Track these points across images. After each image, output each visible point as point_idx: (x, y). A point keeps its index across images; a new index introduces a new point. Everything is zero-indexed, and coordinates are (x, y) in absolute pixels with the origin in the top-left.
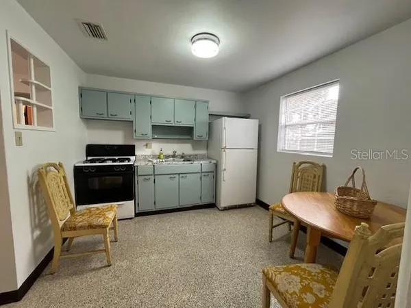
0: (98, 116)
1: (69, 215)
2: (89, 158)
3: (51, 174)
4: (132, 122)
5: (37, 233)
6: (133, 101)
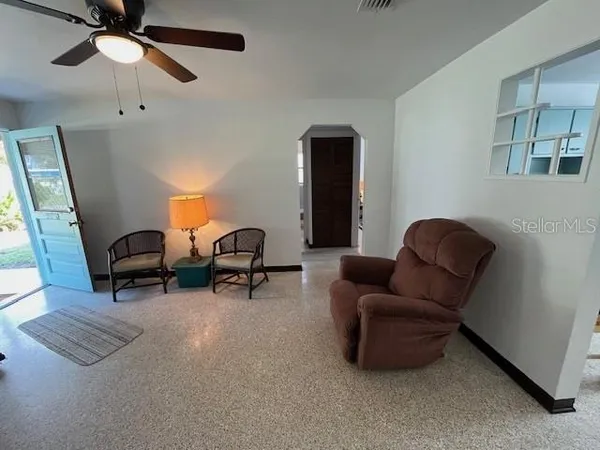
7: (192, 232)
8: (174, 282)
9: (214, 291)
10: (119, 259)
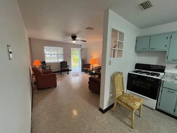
0: (143, 50)
1: (122, 93)
2: (136, 70)
3: (118, 76)
4: (166, 51)
5: (111, 95)
6: (169, 38)
7: (93, 65)
8: (89, 73)
9: (91, 76)
10: (84, 67)
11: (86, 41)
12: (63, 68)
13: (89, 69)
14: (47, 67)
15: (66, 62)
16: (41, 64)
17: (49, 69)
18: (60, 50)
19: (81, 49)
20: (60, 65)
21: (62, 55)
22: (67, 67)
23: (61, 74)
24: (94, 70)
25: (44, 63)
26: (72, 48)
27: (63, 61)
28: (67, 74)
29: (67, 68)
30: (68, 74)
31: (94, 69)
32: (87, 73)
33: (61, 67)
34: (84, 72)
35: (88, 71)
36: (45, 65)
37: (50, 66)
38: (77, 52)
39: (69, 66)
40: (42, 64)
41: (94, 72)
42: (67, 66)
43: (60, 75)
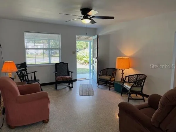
7: (123, 71)
8: (113, 88)
9: (121, 96)
10: (103, 75)
11: (113, 18)
12: (61, 77)
13: (113, 79)
14: (29, 75)
15: (67, 64)
16: (17, 70)
17: (33, 78)
18: (55, 40)
19: (96, 37)
20: (55, 70)
21: (59, 49)
22: (69, 75)
23: (56, 88)
24: (126, 82)
25: (23, 66)
26: (77, 36)
27: (60, 63)
28: (68, 89)
29: (67, 77)
30: (71, 88)
31: (127, 80)
32: (110, 87)
33: (56, 75)
34: (103, 84)
35: (112, 82)
36: (26, 70)
37: (34, 72)
38: (82, 44)
39: (72, 73)
40: (18, 68)
41: (128, 86)
42: (68, 72)
43: (55, 92)
